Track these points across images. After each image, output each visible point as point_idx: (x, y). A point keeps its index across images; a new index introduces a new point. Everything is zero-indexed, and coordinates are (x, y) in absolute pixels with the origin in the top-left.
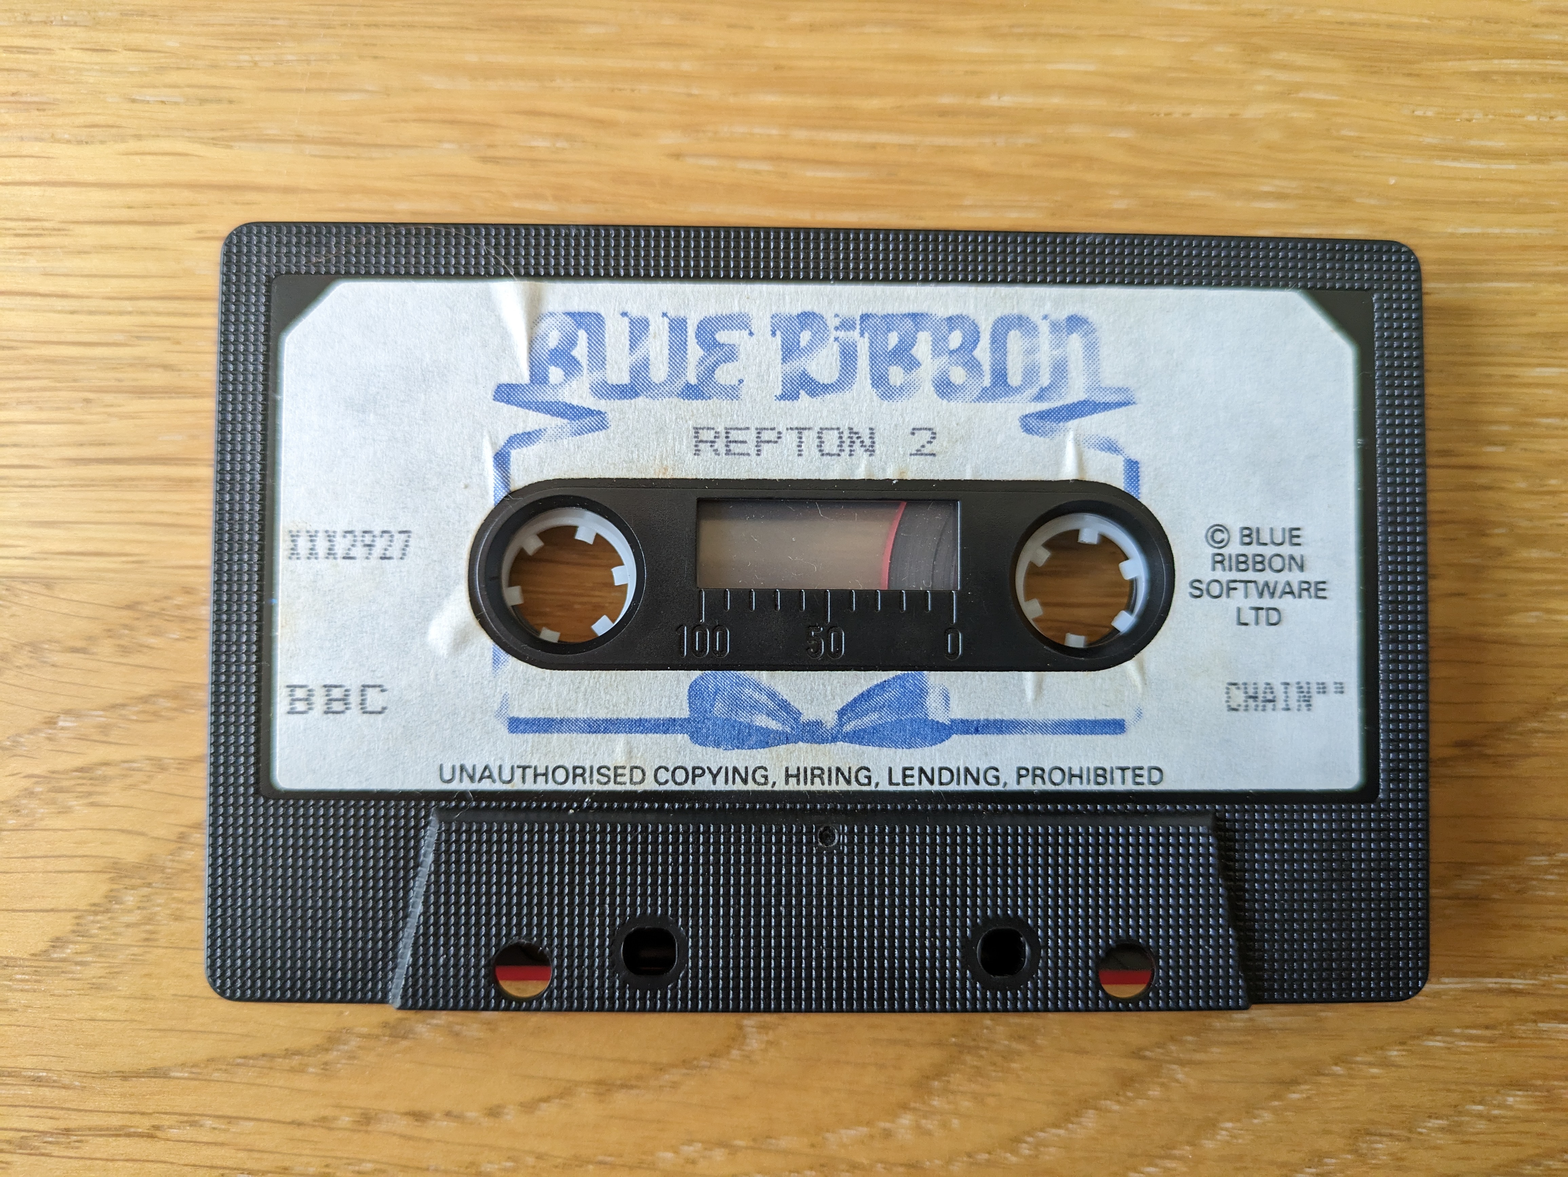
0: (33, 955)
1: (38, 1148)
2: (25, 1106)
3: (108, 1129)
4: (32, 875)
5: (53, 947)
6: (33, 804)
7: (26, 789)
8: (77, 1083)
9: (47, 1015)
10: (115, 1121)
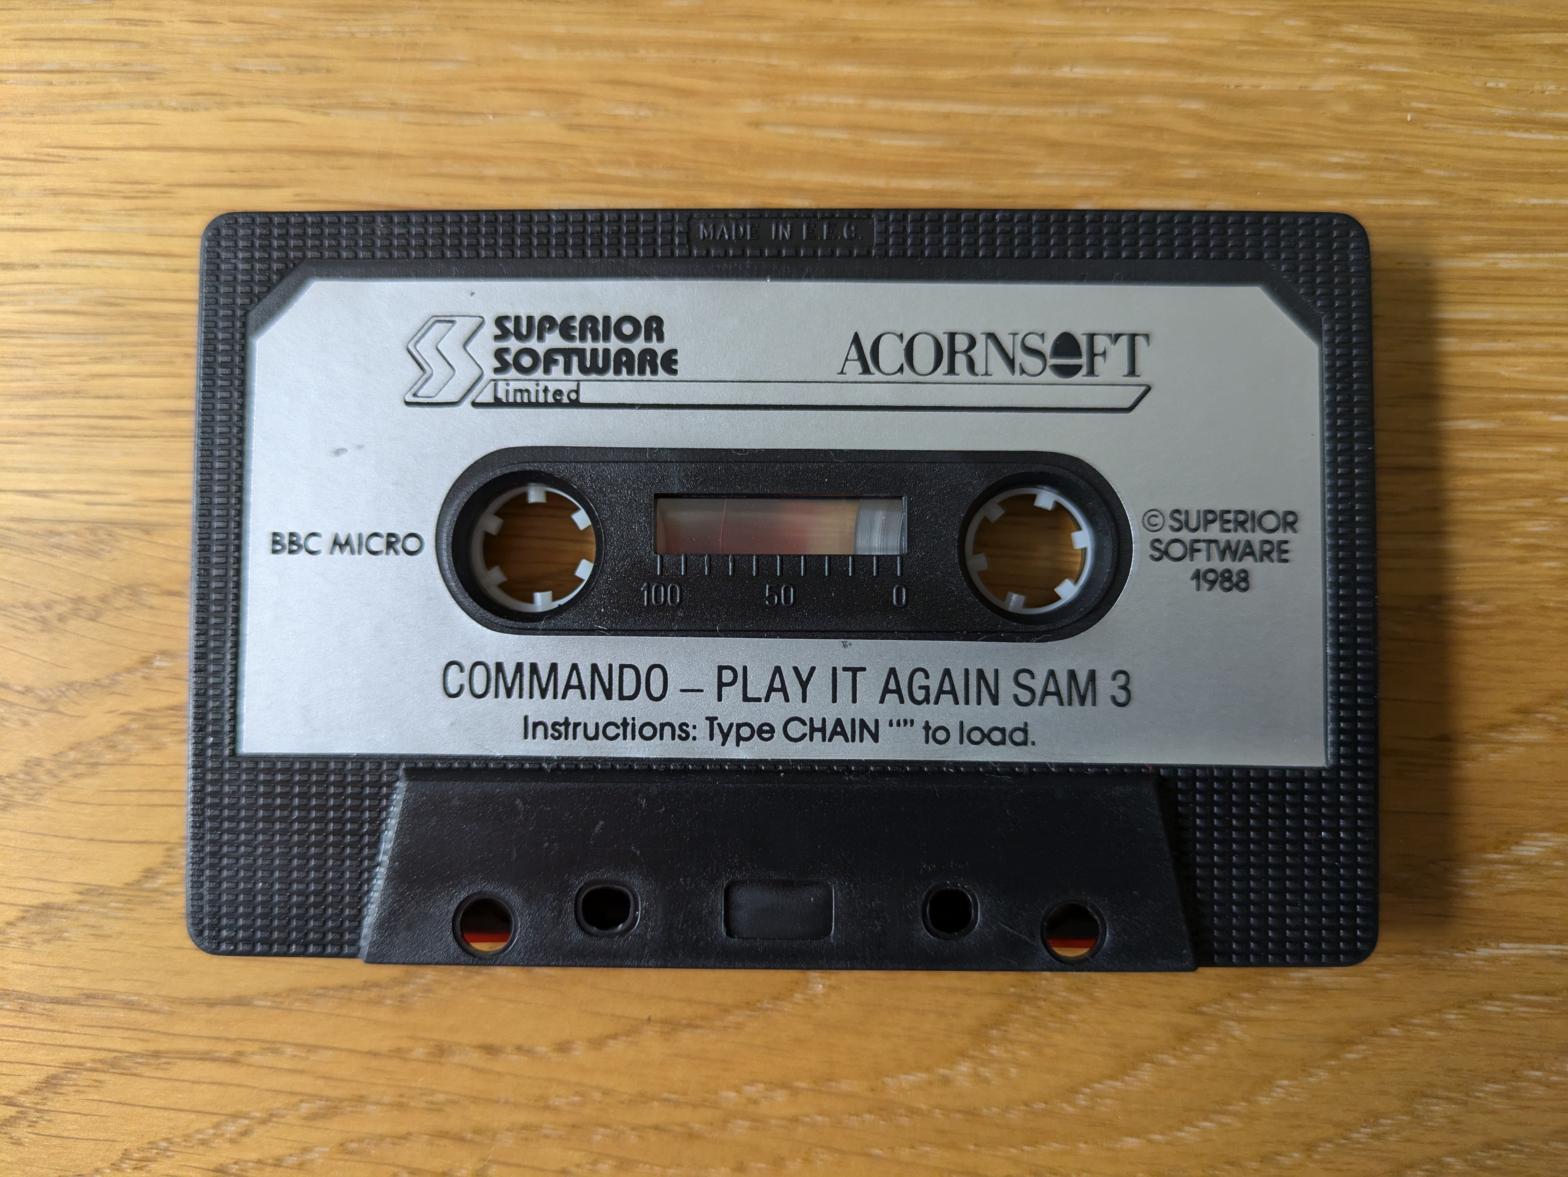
0: (128, 884)
1: (129, 1068)
2: (118, 1028)
3: (194, 1053)
4: (128, 808)
5: (146, 877)
6: (128, 740)
7: (123, 726)
8: (166, 1008)
9: (138, 942)
10: (201, 1046)
